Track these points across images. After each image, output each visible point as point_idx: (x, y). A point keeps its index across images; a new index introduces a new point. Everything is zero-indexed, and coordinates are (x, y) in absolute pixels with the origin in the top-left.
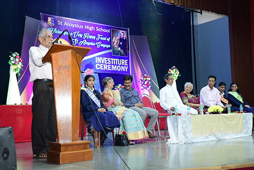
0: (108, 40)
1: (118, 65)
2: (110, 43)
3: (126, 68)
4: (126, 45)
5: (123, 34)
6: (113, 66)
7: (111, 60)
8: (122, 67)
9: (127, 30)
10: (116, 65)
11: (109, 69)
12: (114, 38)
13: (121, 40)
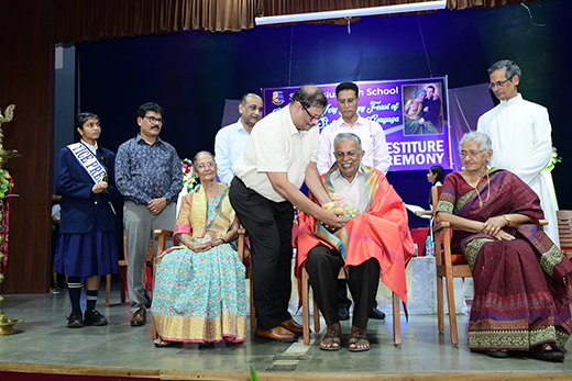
0: (395, 107)
1: (418, 152)
2: (399, 113)
3: (440, 158)
4: (439, 111)
5: (431, 89)
6: (405, 157)
7: (401, 146)
8: (428, 155)
9: (442, 81)
10: (412, 152)
11: (396, 163)
12: (409, 102)
13: (425, 102)
